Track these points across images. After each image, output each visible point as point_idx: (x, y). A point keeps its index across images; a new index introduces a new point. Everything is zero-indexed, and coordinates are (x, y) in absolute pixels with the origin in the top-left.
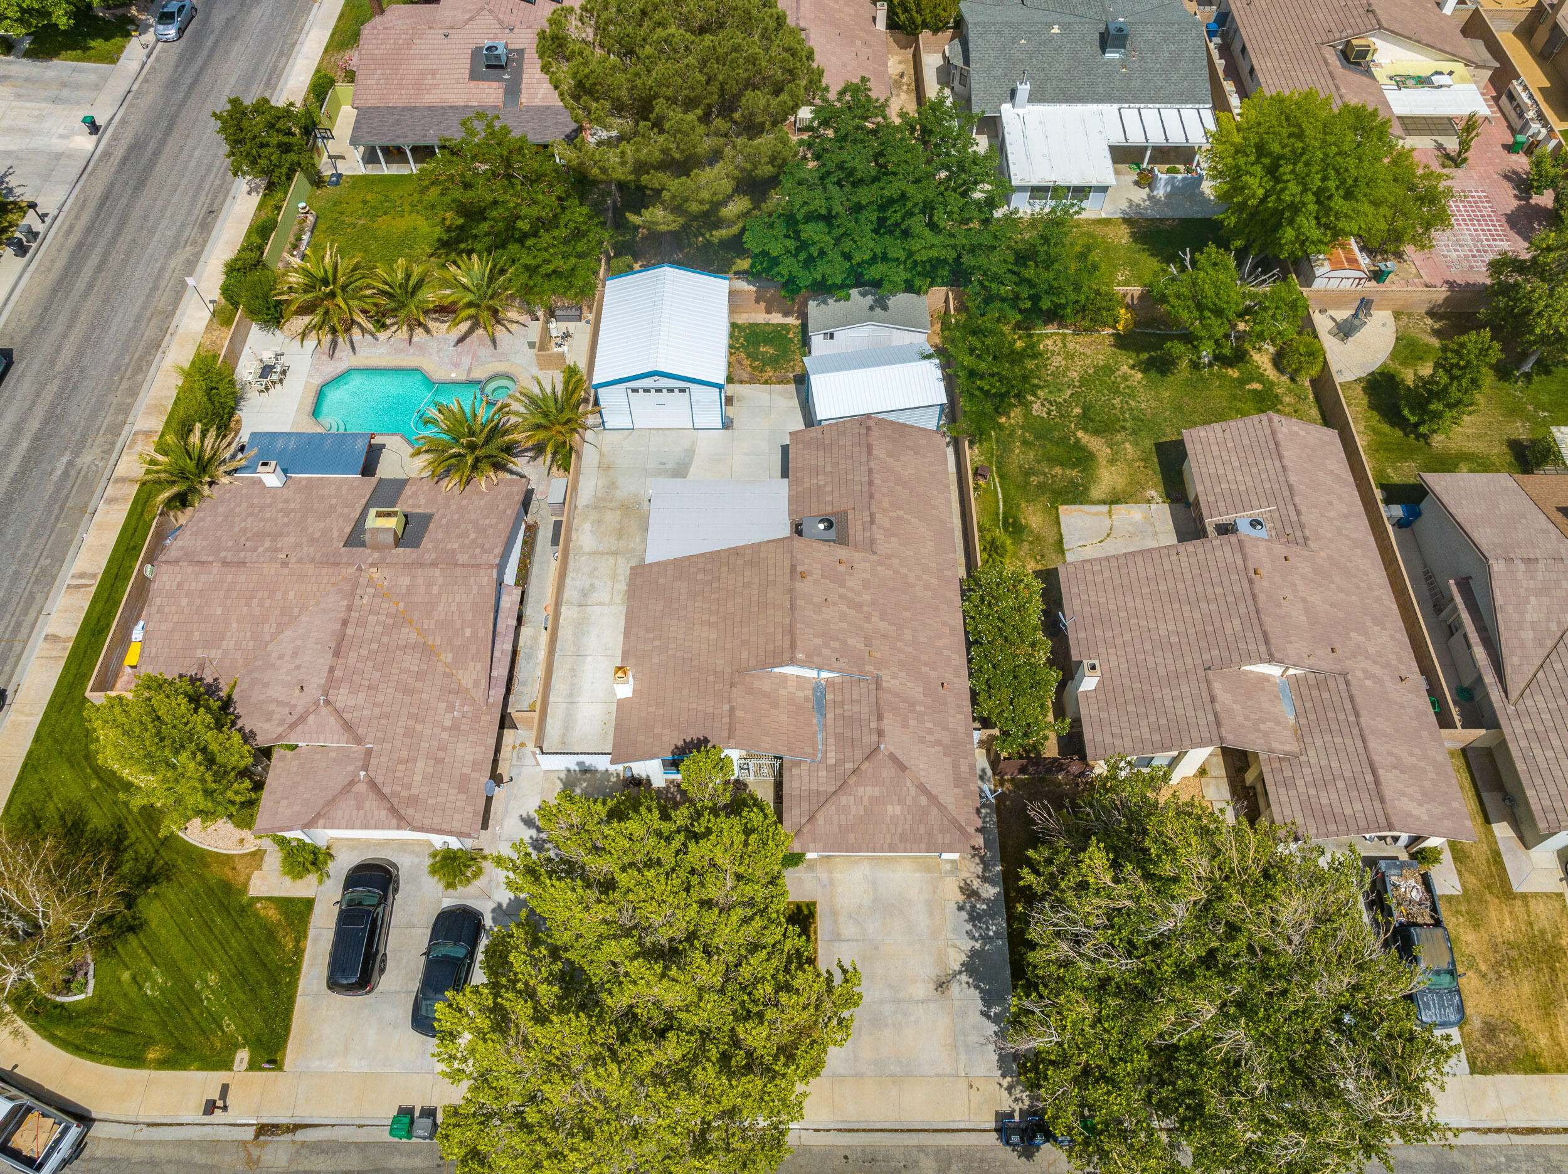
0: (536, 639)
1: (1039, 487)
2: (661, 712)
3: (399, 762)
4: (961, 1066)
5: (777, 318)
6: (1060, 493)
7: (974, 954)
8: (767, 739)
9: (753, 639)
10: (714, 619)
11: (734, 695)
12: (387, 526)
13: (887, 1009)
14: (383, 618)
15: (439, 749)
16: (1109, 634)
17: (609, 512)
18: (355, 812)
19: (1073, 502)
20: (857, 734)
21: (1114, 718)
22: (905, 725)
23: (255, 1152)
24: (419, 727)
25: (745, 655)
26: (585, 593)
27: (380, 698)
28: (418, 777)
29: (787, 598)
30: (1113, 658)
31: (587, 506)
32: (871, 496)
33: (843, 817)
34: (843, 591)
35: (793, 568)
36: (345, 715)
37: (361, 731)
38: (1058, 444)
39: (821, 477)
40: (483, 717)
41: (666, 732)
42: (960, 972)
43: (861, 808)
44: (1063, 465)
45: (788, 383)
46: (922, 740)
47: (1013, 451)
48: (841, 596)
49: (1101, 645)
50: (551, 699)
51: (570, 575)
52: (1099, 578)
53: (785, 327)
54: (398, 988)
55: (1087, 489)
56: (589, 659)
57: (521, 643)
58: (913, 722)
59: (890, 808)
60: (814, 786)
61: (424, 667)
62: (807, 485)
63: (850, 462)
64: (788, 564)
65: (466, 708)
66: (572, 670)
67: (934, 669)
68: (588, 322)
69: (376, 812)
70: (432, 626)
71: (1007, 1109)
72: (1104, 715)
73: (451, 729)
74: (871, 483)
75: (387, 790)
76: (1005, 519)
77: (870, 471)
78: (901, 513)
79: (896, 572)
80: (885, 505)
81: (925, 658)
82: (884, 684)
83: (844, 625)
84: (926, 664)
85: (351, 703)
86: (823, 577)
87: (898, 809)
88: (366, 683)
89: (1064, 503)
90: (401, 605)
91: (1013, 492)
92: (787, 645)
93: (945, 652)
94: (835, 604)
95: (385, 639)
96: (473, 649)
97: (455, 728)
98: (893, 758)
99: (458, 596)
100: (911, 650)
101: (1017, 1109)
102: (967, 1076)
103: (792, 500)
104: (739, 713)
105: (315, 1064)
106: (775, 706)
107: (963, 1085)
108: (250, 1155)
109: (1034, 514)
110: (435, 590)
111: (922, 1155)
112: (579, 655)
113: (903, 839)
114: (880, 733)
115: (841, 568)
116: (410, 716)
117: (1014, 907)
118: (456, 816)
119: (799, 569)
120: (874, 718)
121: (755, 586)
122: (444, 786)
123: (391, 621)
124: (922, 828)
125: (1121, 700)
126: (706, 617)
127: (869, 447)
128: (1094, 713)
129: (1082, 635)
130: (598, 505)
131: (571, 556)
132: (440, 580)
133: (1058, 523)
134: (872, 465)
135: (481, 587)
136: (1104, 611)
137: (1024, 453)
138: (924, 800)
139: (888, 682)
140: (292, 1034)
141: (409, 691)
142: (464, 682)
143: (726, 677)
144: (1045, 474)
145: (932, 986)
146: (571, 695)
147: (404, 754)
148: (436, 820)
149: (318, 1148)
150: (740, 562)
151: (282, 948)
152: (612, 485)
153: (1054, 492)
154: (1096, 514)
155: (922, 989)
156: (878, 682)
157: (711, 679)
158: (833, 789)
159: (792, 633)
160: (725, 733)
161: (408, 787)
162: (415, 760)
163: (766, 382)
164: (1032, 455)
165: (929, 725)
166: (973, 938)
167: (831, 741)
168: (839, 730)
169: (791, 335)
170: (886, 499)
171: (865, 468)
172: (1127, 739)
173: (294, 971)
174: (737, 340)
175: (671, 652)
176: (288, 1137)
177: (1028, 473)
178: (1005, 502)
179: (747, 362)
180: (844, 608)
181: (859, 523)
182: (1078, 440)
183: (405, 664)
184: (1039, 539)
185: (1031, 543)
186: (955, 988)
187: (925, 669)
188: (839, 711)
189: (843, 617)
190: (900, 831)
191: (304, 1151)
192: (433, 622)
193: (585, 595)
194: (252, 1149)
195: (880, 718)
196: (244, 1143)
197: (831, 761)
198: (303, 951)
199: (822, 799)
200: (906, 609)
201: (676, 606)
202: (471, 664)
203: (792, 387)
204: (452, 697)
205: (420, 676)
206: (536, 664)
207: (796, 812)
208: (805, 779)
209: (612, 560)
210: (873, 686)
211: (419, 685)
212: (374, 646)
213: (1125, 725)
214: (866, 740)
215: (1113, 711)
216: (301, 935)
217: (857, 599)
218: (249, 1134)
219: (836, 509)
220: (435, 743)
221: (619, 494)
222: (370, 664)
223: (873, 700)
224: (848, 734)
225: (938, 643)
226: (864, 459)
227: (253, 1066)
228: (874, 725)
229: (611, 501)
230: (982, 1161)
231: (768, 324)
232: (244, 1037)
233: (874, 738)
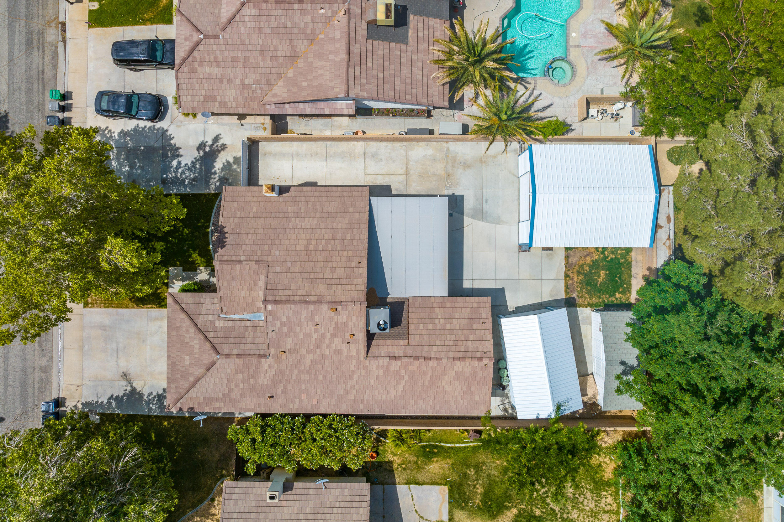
0: (340, 127)
1: (465, 476)
2: (251, 215)
3: (215, 57)
4: (87, 382)
5: (637, 283)
6: (459, 489)
7: (141, 395)
8: (225, 284)
9: (289, 275)
10: (311, 247)
11: (250, 263)
12: (378, 14)
13: (114, 345)
14: (311, 26)
15: (229, 80)
16: (308, 510)
17: (443, 166)
18: (183, 37)
19: (451, 497)
20: (231, 340)
21: (248, 503)
22: (237, 371)
23: (53, 24)
24: (240, 64)
25: (278, 270)
26: (374, 156)
27: (254, 36)
28: (208, 70)
29: (315, 299)
30: (291, 510)
31: (448, 149)
32: (416, 358)
33: (184, 329)
34: (329, 336)
35: (340, 303)
36: (237, 17)
37: (229, 29)
38: (505, 493)
39: (442, 321)
40: (256, 103)
41: (236, 220)
42: (131, 386)
43: (188, 340)
44: (485, 494)
45: (567, 293)
46: (230, 381)
47: (499, 458)
48: (323, 335)
49: (301, 504)
50: (295, 143)
51: (389, 144)
52: (352, 511)
53: (628, 290)
54: (126, 80)
55: (463, 508)
56: (324, 164)
57: (336, 118)
58: (241, 376)
59: (187, 358)
60: (203, 312)
61: (281, 60)
62: (437, 310)
63: (452, 343)
64: (343, 299)
65: (259, 91)
66: (316, 154)
67: (282, 392)
68: (632, 133)
69: (183, 50)
70: (309, 60)
71: (67, 404)
72: (252, 497)
73: (243, 84)
74: (428, 358)
75: (195, 53)
76: (436, 447)
77: (441, 359)
78: (406, 377)
79: (353, 372)
80: (410, 368)
81: (290, 387)
82: (263, 360)
83: (301, 336)
84: (285, 387)
85: (247, 19)
86: (337, 324)
87: (187, 363)
88: (262, 25)
89: (451, 492)
90: (322, 36)
91: (461, 455)
92: (278, 298)
93: (297, 400)
94: (316, 331)
95: (296, 31)
96: (295, 90)
97: (245, 87)
98: (214, 363)
99: (327, 73)
100: (294, 378)
101: (67, 409)
102: (82, 385)
103: (426, 300)
104: (238, 267)
105: (91, 44)
106: (250, 289)
107: (78, 383)
108: (52, 22)
109: (441, 468)
110: (331, 57)
111: (48, 358)
112: (327, 157)
113: (174, 363)
114: (228, 356)
115: (347, 336)
116: (246, 57)
117: (165, 421)
118: (189, 97)
119: (339, 307)
120: (240, 352)
121: (331, 276)
122: (206, 86)
123: (309, 31)
124: (178, 376)
125: (259, 510)
126: (314, 242)
127: (462, 359)
128: (254, 491)
129: (312, 492)
130: (449, 158)
131: (405, 143)
132: (337, 59)
133: (433, 483)
134: (445, 361)
135: (333, 87)
136: (326, 510)
137: (496, 467)
138: (192, 379)
139: (265, 363)
140: (105, 29)
141: (262, 53)
142: (276, 87)
143: (265, 258)
144: (477, 480)
145: (125, 370)
146: (298, 155)
147: (221, 59)
148: (184, 86)
149: (55, 54)
150: (353, 264)
151: (146, 13)
152: (467, 166)
153: (461, 484)
154: (440, 511)
155: (124, 365)
156: (264, 356)
157: (266, 248)
158: (199, 324)
159: (287, 302)
160: (225, 258)
161: (201, 65)
162: (218, 66)
163: (567, 276)
164: (496, 473)
165: (242, 385)
166: (149, 396)
167: (231, 323)
168: (237, 329)
169: (617, 295)
170: (415, 369)
171: (443, 354)
172: (232, 509)
173: (135, 23)
174: (612, 253)
175: (293, 220)
176: (60, 38)
177: (478, 468)
178: (452, 448)
179: (588, 260)
180: (315, 336)
181: (395, 348)
182: (508, 508)
183: (280, 47)
184: (419, 468)
185: (416, 462)
186: (124, 383)
187: (281, 386)
188: (250, 329)
189: (307, 335)
190: (177, 363)
191: (53, 48)
192: (312, 60)
193: (373, 156)
194: (55, 22)
195: (238, 356)
196: (57, 18)
197: (217, 323)
198: (145, 24)
199: (193, 317)
200: (324, 377)
201: (329, 220)
202: (286, 89)
203: (562, 295)
204: (264, 82)
205: (274, 58)
206: (321, 130)
207: (190, 301)
208: (209, 307)
209: (403, 171)
210: (262, 353)
211: (268, 59)
212: (289, 25)
213: (242, 510)
214: (226, 346)
215: (254, 503)
216: (153, 21)
217: (324, 346)
218: (61, 19)
219: (410, 332)
220: (232, 76)
221: (459, 173)
222: (276, 25)
223: (252, 352)
224: (233, 334)
225: (303, 396)
226: (451, 355)
227: (91, 11)
228: (235, 352)
229: (453, 166)
230: (45, 388)
231: (630, 276)
232: (104, 4)
233: (226, 352)
